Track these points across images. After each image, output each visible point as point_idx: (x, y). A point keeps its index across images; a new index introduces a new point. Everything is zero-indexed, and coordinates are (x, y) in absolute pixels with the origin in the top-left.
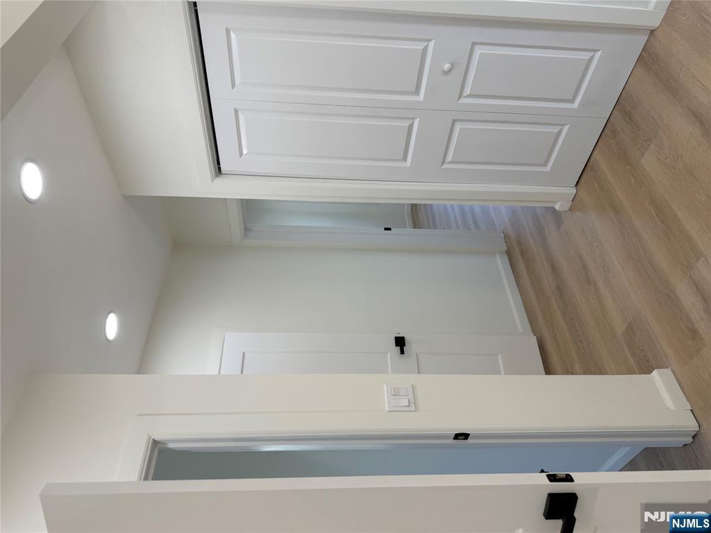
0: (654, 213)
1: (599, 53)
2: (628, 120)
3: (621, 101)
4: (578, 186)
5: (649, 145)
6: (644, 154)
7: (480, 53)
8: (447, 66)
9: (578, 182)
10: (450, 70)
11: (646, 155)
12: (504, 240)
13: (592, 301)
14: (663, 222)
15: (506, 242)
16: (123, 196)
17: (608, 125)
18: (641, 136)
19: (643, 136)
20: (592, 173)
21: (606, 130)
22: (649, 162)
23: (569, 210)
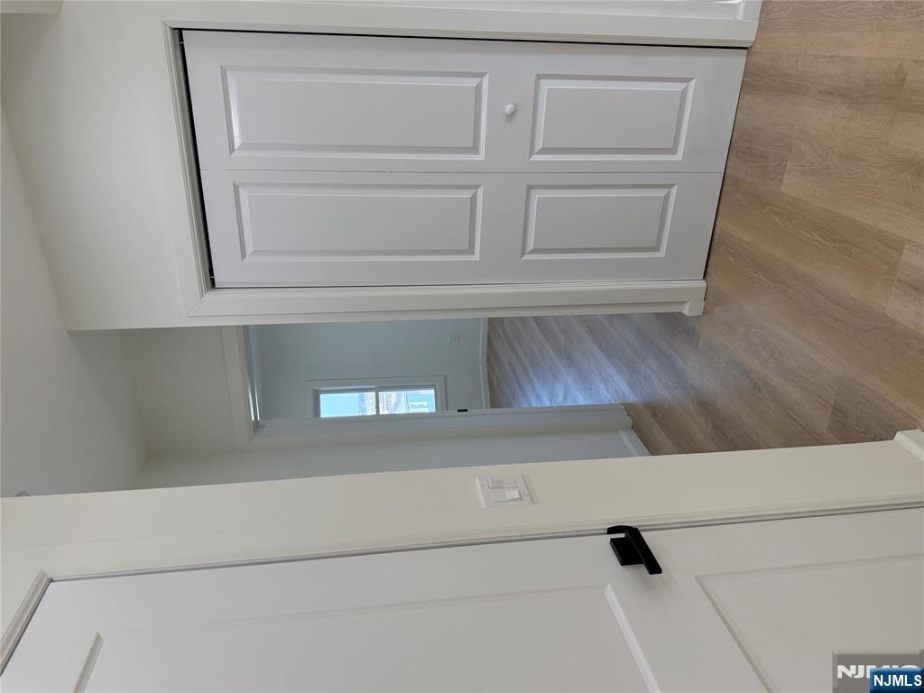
0: (819, 239)
1: (692, 83)
2: (748, 159)
3: (734, 144)
4: (708, 277)
5: (785, 166)
6: (781, 180)
7: (548, 89)
8: (509, 108)
9: (705, 272)
10: (513, 113)
11: (785, 181)
12: (626, 413)
13: (770, 412)
14: (834, 241)
15: (629, 415)
16: (69, 332)
17: (726, 180)
18: (772, 164)
19: (775, 162)
20: (722, 248)
21: (725, 188)
22: (792, 185)
23: (703, 314)
